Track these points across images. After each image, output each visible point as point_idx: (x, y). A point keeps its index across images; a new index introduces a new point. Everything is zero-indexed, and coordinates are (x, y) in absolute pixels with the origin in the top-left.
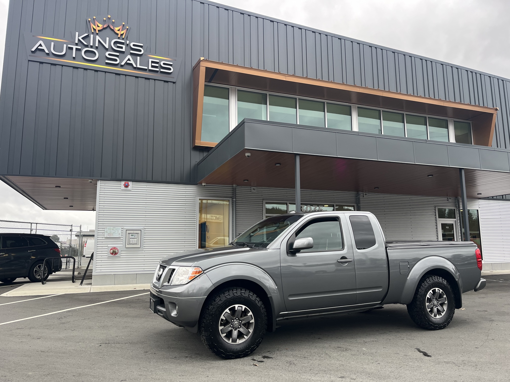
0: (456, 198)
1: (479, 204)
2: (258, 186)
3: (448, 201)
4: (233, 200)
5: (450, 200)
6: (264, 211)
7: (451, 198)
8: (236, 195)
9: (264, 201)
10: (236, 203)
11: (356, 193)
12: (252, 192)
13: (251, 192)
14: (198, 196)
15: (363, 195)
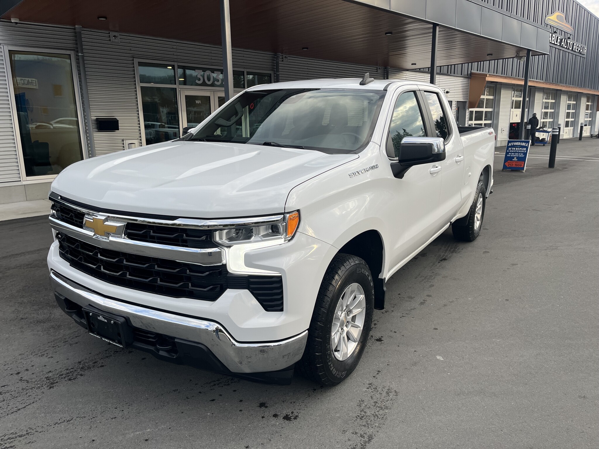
0: (385, 69)
1: (407, 77)
2: (121, 30)
3: (377, 71)
4: (78, 56)
5: (379, 71)
6: (137, 79)
7: (380, 68)
8: (82, 45)
9: (136, 61)
10: (84, 60)
11: (273, 54)
12: (113, 42)
13: (110, 41)
14: (5, 44)
15: (283, 58)
